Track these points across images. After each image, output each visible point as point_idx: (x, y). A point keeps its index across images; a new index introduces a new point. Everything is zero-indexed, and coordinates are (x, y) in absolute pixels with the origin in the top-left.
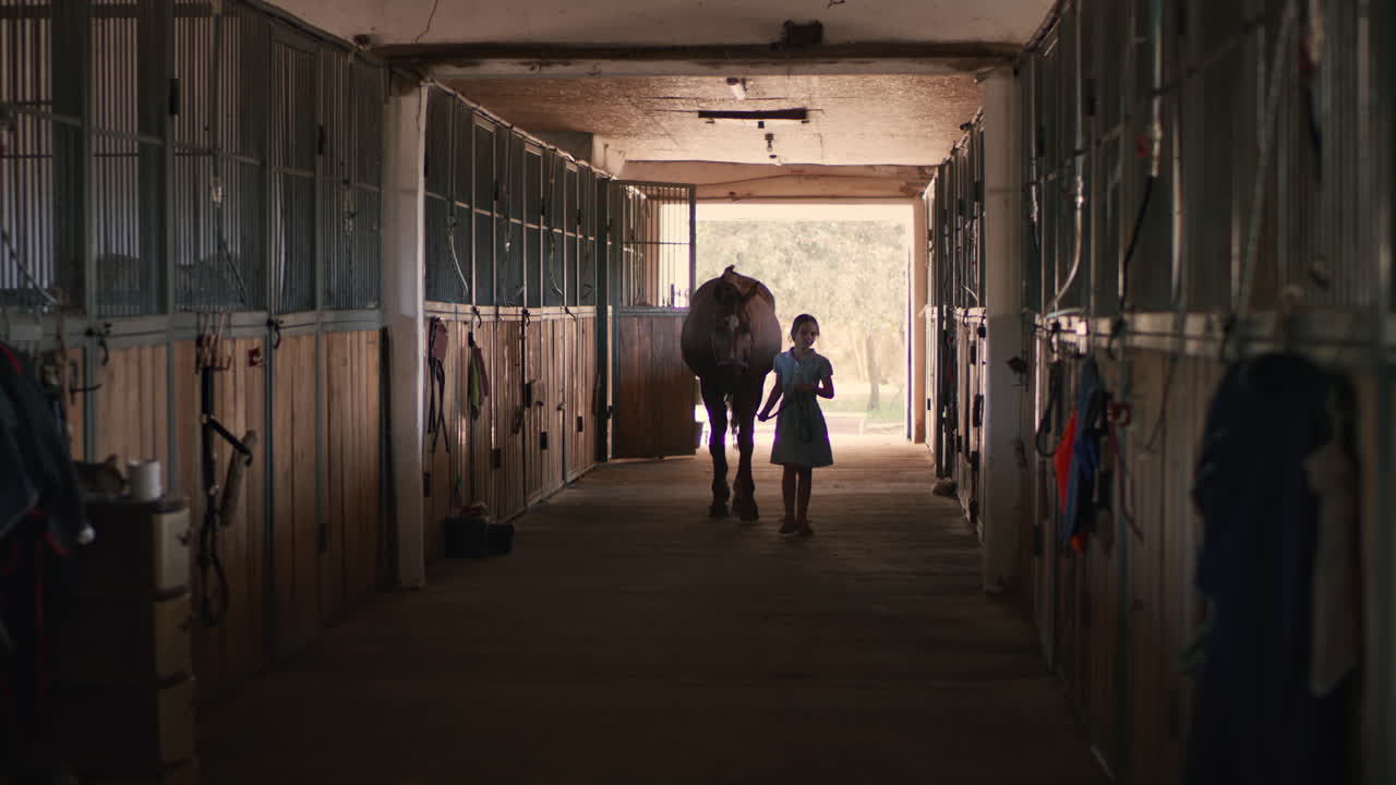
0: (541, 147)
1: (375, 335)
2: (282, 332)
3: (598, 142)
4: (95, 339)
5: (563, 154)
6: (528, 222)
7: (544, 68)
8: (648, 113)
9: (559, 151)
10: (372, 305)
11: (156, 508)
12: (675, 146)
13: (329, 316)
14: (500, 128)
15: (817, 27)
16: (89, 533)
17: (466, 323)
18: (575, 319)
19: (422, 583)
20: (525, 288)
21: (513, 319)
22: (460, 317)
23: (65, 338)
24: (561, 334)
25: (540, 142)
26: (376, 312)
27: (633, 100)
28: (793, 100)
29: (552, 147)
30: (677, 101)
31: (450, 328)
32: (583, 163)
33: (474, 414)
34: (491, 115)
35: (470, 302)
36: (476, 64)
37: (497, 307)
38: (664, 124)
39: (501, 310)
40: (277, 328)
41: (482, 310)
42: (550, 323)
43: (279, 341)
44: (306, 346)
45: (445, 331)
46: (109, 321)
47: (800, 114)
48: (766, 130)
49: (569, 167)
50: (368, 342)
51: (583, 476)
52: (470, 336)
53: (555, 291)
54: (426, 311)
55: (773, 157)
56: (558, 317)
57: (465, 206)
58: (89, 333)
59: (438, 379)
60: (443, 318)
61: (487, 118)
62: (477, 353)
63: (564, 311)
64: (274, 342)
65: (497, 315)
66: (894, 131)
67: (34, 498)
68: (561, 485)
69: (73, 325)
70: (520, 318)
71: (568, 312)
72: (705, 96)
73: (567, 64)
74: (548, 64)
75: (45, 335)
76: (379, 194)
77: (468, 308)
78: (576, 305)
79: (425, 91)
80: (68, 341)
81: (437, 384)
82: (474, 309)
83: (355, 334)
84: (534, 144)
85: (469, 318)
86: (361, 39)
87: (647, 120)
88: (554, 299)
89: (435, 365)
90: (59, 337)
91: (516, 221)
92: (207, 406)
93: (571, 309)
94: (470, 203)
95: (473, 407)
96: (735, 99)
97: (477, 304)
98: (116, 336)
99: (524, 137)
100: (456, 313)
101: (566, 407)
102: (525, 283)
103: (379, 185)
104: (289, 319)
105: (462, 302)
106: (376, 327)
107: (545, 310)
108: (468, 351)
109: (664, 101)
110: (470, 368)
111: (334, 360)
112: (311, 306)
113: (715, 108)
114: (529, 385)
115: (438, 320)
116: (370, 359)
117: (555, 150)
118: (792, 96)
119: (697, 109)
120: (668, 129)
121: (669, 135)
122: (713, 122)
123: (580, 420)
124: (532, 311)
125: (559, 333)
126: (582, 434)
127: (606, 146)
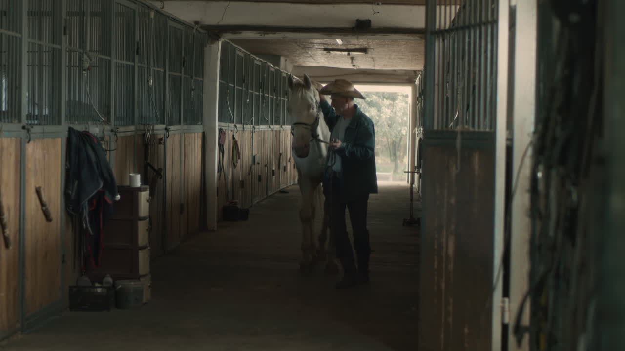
0: (261, 61)
1: (200, 135)
2: (170, 132)
3: (282, 59)
4: (113, 133)
5: (269, 64)
6: (256, 91)
7: (266, 35)
8: (304, 48)
9: (268, 63)
10: (200, 123)
11: (139, 189)
12: (313, 61)
13: (185, 127)
14: (246, 55)
15: (369, 22)
16: (118, 197)
17: (232, 131)
18: (273, 131)
19: (216, 228)
20: (254, 117)
21: (249, 129)
22: (230, 128)
23: (105, 132)
24: (267, 136)
25: (261, 60)
26: (201, 126)
27: (298, 44)
28: (361, 45)
29: (265, 62)
30: (315, 45)
31: (227, 132)
32: (277, 67)
33: (234, 166)
34: (243, 50)
35: (234, 123)
36: (240, 33)
37: (243, 124)
38: (309, 52)
39: (245, 126)
40: (168, 131)
41: (238, 126)
42: (263, 132)
43: (169, 136)
44: (177, 138)
45: (225, 133)
46: (118, 127)
47: (364, 50)
48: (351, 56)
49: (272, 69)
50: (198, 137)
51: (274, 194)
52: (233, 136)
53: (265, 119)
54: (219, 126)
55: (354, 66)
56: (266, 129)
57: (233, 85)
58: (112, 131)
59: (222, 152)
60: (224, 128)
61: (241, 52)
62: (236, 143)
63: (268, 127)
64: (167, 136)
65: (243, 128)
66: (403, 57)
67: (102, 185)
68: (265, 197)
69: (107, 128)
70: (252, 129)
71: (270, 127)
72: (327, 43)
73: (275, 34)
74: (267, 34)
75: (99, 131)
76: (203, 82)
77: (233, 125)
78: (273, 125)
79: (220, 43)
80: (106, 133)
81: (221, 154)
82: (235, 126)
83: (193, 135)
84: (258, 60)
85: (233, 129)
86: (197, 23)
87: (303, 51)
88: (264, 122)
89: (221, 146)
90: (103, 132)
91: (251, 91)
92: (146, 158)
93: (272, 127)
94: (234, 84)
95: (234, 164)
96: (338, 44)
97: (236, 123)
98: (120, 132)
99: (255, 58)
100: (229, 127)
101: (268, 165)
102: (254, 115)
103: (203, 78)
104: (172, 128)
105: (230, 123)
106: (201, 131)
107: (261, 126)
108: (232, 142)
109: (310, 44)
110: (233, 148)
111: (186, 143)
112: (179, 123)
113: (330, 47)
114: (254, 156)
115: (222, 129)
116: (198, 143)
117: (266, 63)
118: (361, 43)
119: (323, 47)
120: (311, 54)
121: (311, 56)
122: (329, 53)
123: (273, 171)
124: (257, 127)
125: (266, 135)
126: (274, 177)
127: (286, 60)
